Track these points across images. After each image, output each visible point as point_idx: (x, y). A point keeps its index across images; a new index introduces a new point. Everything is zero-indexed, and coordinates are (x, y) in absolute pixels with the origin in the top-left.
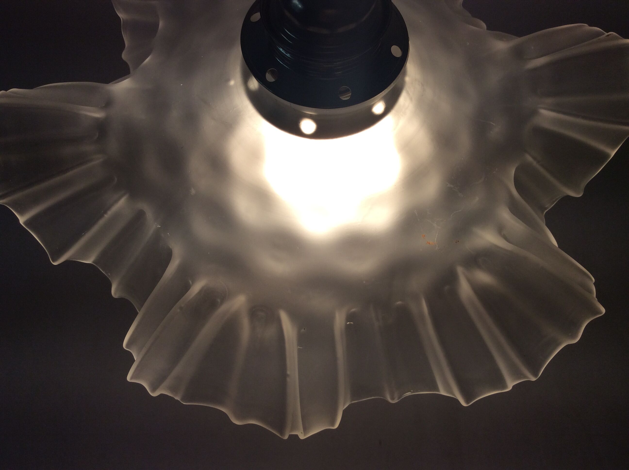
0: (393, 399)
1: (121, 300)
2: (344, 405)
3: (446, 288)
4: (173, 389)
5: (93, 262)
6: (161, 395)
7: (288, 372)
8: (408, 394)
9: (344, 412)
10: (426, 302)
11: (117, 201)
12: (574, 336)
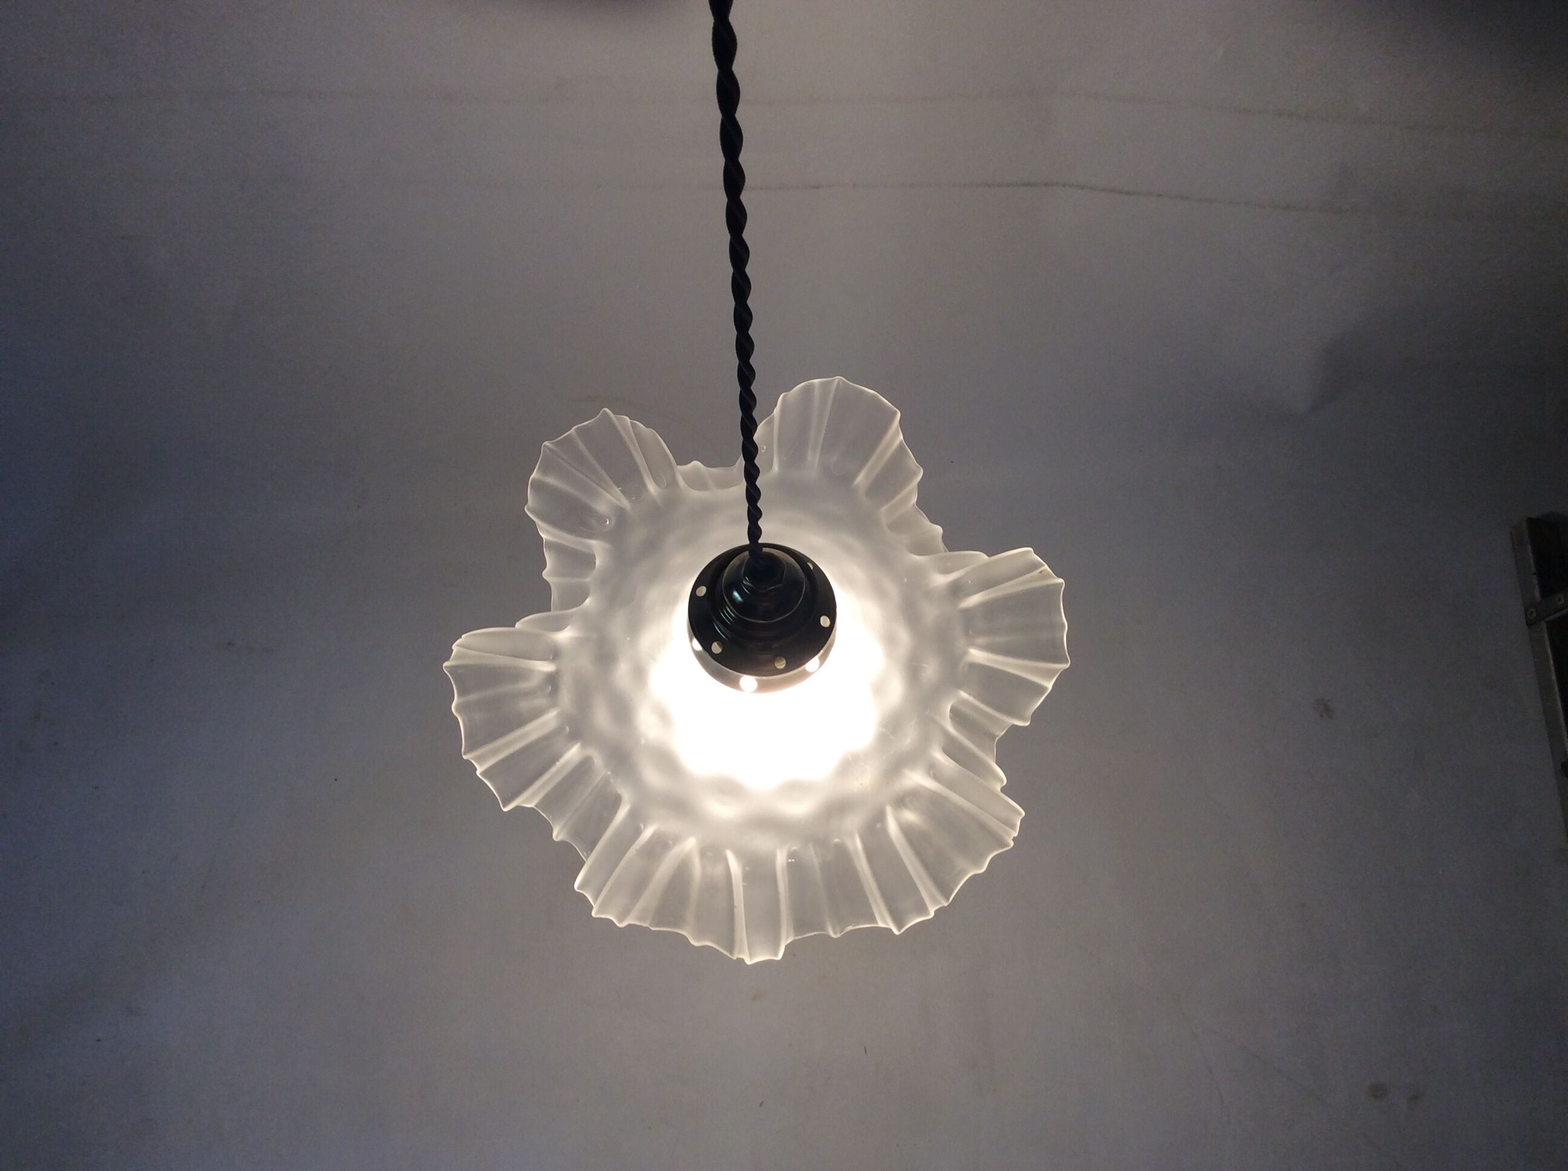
0: (835, 933)
1: (563, 843)
2: (787, 940)
3: (879, 825)
4: (640, 919)
5: (535, 806)
6: (629, 925)
7: (735, 904)
8: (850, 928)
9: (787, 947)
10: (859, 837)
11: (568, 749)
12: (980, 866)
